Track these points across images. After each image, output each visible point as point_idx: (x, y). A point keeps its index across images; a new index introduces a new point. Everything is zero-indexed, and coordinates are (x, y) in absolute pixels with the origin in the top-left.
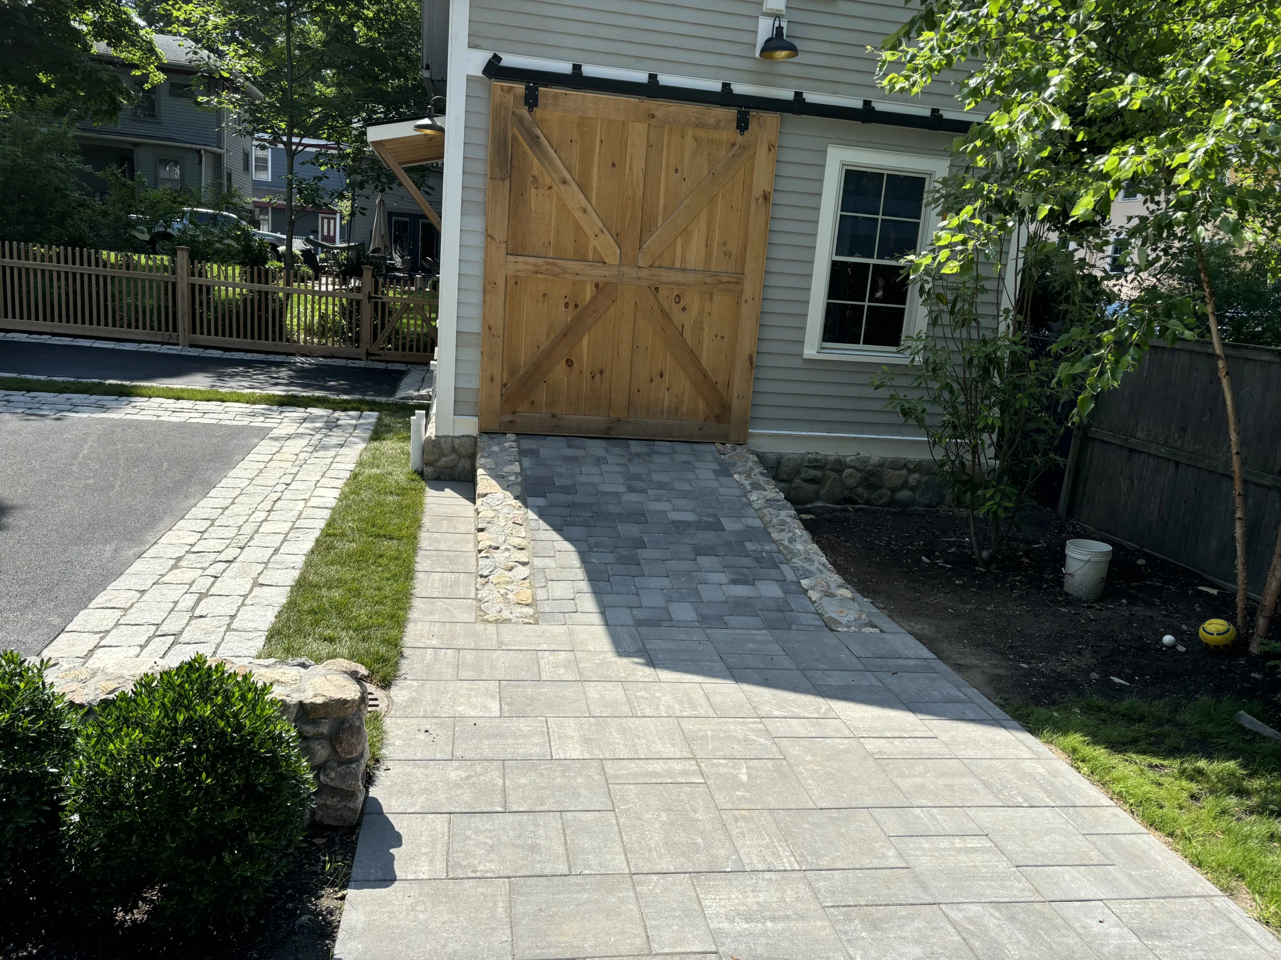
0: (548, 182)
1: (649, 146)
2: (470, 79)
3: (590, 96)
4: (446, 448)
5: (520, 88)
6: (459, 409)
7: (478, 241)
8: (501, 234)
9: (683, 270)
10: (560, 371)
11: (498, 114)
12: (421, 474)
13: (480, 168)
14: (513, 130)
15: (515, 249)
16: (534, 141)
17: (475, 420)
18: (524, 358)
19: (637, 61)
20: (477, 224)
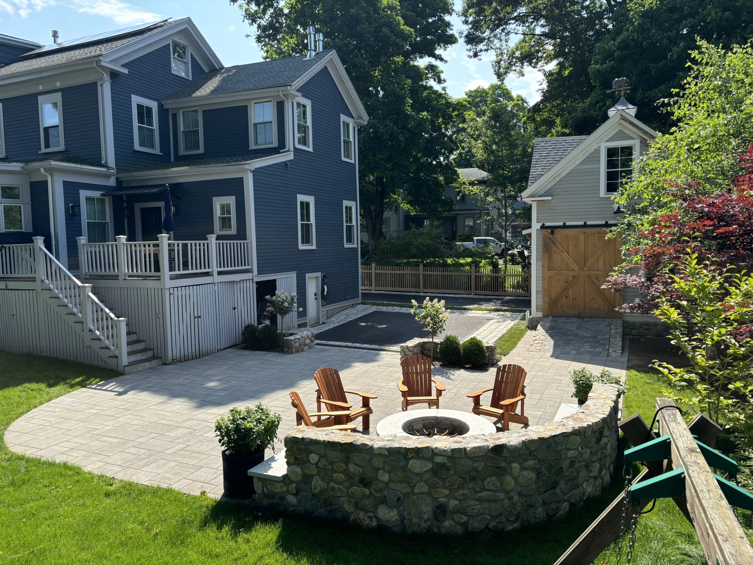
0: (558, 252)
1: (585, 240)
2: (537, 230)
3: (568, 230)
4: (534, 320)
5: (549, 231)
6: (537, 310)
7: (541, 268)
8: (546, 266)
9: (597, 271)
10: (564, 300)
11: (544, 237)
12: (528, 327)
13: (541, 250)
14: (548, 241)
15: (549, 269)
16: (554, 243)
17: (541, 313)
18: (554, 295)
19: (581, 219)
20: (540, 263)
